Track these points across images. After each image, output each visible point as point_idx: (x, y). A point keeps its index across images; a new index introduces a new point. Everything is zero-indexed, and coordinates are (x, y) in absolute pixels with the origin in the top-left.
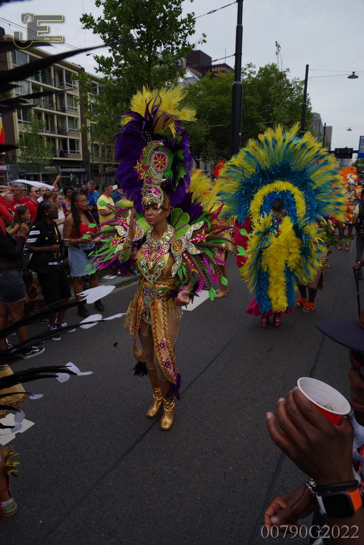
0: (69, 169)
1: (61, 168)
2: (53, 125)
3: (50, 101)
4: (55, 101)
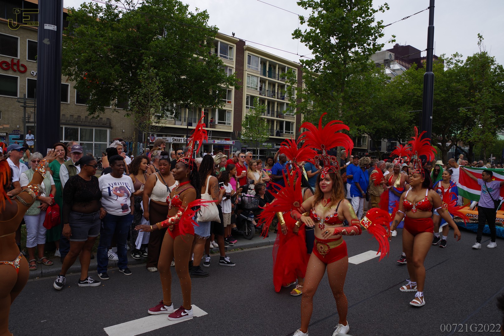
1: (276, 145)
2: (273, 110)
3: (272, 91)
4: (276, 91)
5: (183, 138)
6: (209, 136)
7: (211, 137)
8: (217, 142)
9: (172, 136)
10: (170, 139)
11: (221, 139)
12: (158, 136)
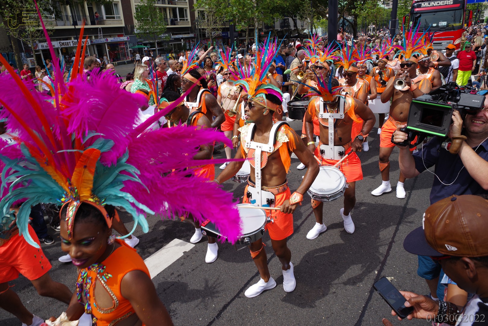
0: (180, 35)
1: (173, 35)
5: (71, 41)
6: (100, 34)
7: (102, 35)
8: (110, 40)
9: (57, 40)
10: (56, 44)
11: (114, 36)
12: (40, 41)
